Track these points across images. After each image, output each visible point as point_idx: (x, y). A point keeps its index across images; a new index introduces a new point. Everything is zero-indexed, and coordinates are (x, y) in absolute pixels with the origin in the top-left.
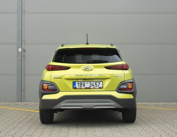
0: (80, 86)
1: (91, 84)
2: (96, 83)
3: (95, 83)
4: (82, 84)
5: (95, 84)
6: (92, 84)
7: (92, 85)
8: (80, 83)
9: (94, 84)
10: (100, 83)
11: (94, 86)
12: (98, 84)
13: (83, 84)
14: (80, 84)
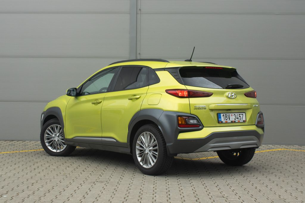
0: (226, 120)
1: (235, 117)
2: (240, 115)
3: (239, 115)
4: (227, 117)
5: (240, 116)
6: (236, 117)
7: (237, 118)
8: (225, 115)
9: (238, 116)
10: (243, 114)
11: (238, 118)
13: (228, 117)
14: (226, 117)
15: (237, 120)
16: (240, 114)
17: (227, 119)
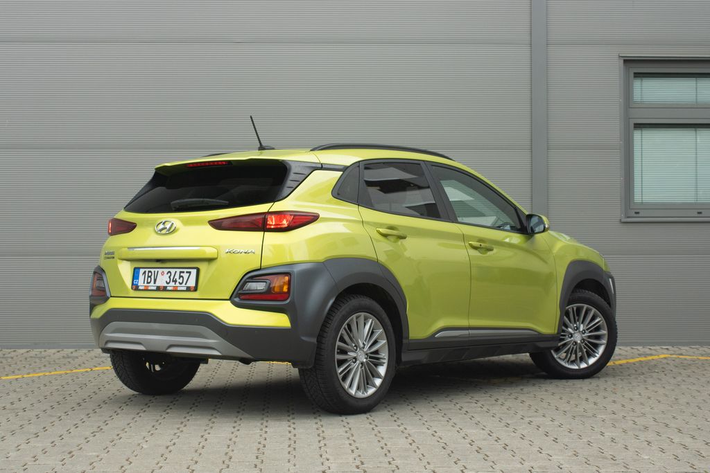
0: (148, 283)
1: (170, 277)
2: (182, 274)
3: (181, 272)
4: (150, 277)
5: (180, 277)
6: (172, 277)
7: (173, 281)
8: (149, 272)
9: (177, 277)
10: (190, 273)
11: (175, 281)
12: (185, 276)
13: (153, 277)
14: (148, 277)
15: (172, 284)
16: (183, 272)
17: (149, 281)
